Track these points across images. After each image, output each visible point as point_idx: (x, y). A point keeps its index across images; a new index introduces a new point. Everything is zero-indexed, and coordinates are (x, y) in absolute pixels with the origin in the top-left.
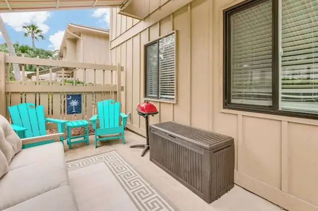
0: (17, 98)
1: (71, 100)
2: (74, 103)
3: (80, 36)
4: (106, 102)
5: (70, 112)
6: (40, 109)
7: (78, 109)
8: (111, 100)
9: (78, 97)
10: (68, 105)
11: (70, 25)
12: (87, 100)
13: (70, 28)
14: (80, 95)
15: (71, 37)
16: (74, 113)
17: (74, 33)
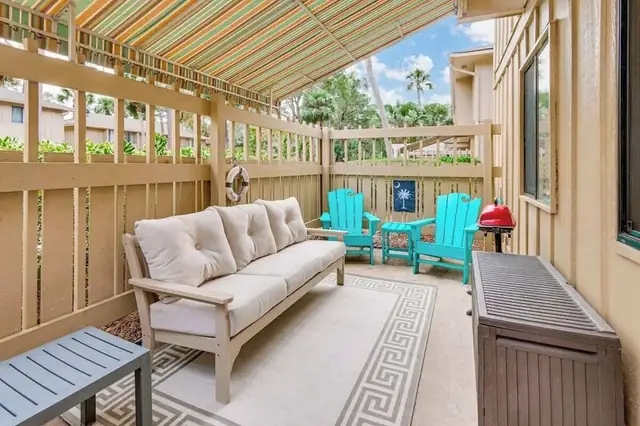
0: (340, 181)
1: (399, 189)
2: (404, 194)
3: (474, 71)
4: (453, 197)
5: (398, 208)
6: (359, 198)
7: (410, 206)
8: (462, 195)
9: (409, 184)
10: (396, 196)
11: (452, 55)
12: (425, 191)
13: (453, 61)
14: (413, 182)
15: (460, 77)
16: (403, 210)
17: (464, 67)
